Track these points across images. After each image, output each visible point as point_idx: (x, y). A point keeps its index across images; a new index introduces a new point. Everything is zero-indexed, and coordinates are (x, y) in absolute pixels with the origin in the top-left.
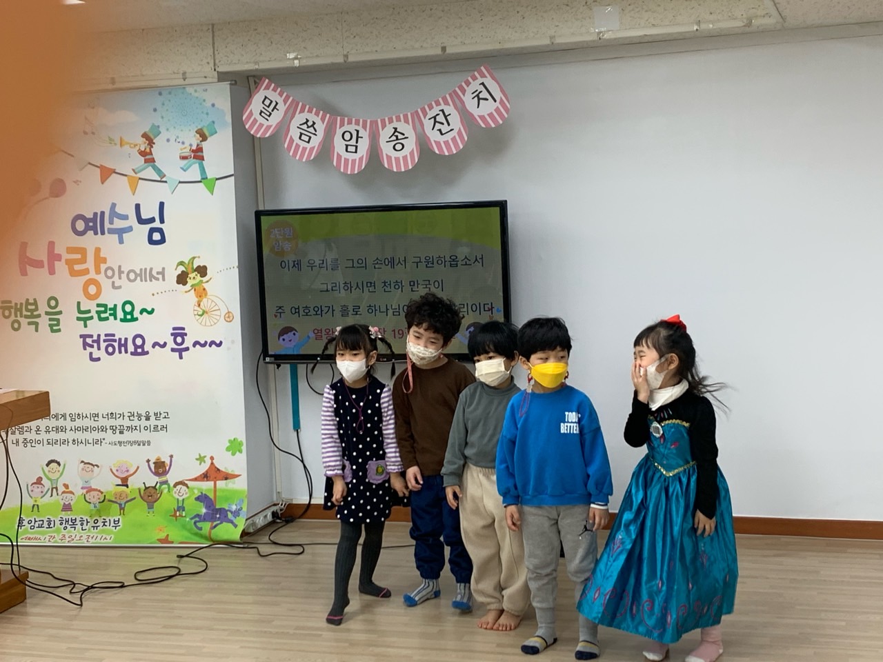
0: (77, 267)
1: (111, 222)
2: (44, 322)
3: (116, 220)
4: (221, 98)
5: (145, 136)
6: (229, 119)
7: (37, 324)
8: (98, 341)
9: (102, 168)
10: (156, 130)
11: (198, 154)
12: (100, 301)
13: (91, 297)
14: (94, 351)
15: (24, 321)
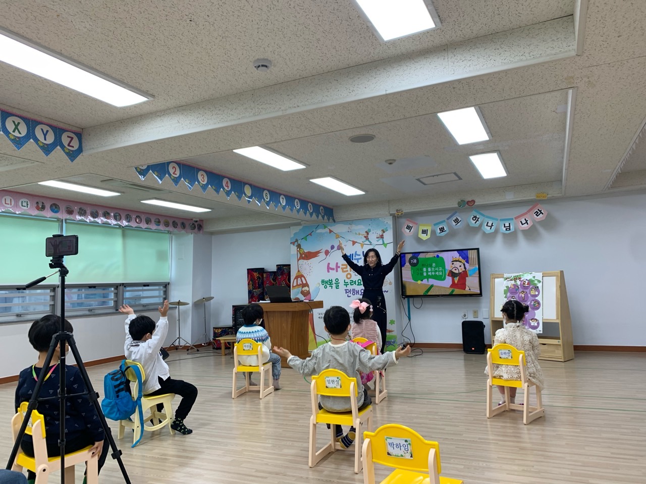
0: (344, 270)
1: (355, 257)
2: (334, 286)
3: (357, 256)
4: (390, 222)
5: (366, 232)
6: (392, 226)
7: (332, 286)
8: (350, 291)
9: (353, 241)
10: (370, 230)
11: (382, 237)
12: (351, 279)
13: (348, 278)
14: (349, 294)
15: (328, 286)
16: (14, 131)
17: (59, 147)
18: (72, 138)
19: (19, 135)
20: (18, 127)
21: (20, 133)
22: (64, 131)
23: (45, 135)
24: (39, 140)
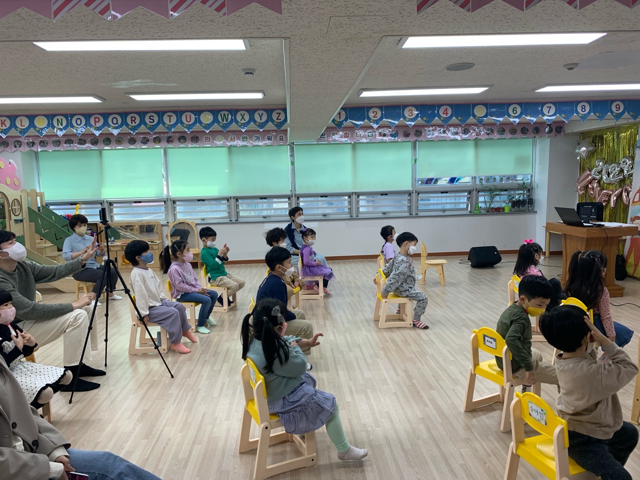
16: (241, 120)
17: (270, 122)
18: (280, 114)
19: (245, 122)
20: (244, 117)
21: (245, 120)
22: (274, 110)
23: (261, 117)
24: (257, 121)
